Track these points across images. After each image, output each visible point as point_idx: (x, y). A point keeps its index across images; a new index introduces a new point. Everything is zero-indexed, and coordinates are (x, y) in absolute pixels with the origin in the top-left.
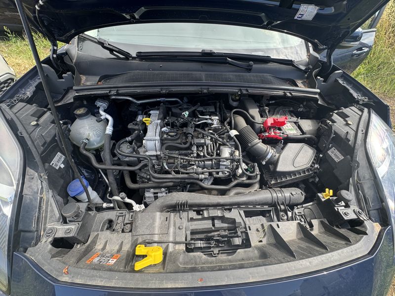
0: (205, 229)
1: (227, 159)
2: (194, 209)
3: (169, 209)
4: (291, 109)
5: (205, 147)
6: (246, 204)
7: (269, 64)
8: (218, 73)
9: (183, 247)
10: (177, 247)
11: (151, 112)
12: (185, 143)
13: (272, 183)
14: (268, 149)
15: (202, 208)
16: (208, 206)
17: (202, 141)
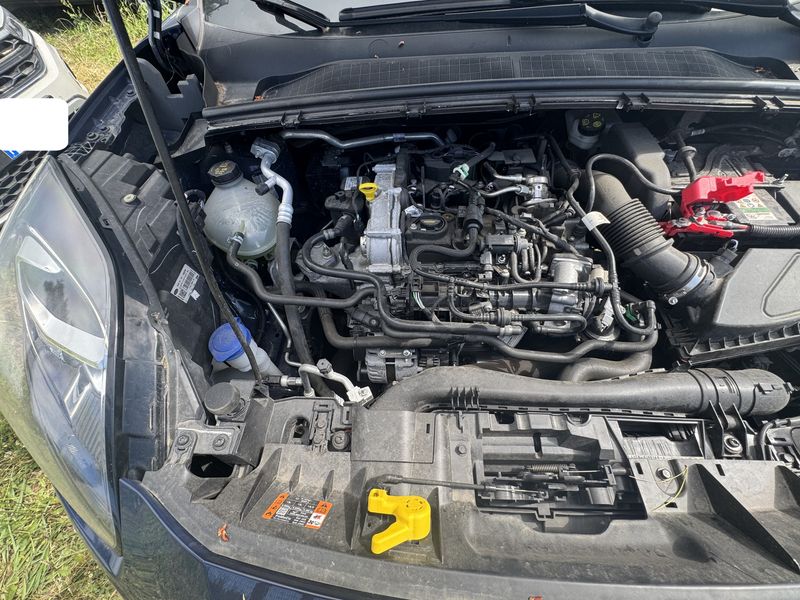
0: (517, 455)
1: (572, 289)
2: (489, 407)
3: (432, 403)
4: (756, 151)
5: (515, 256)
6: (627, 405)
9: (469, 497)
10: (456, 495)
11: (377, 168)
12: (462, 245)
13: (692, 354)
15: (510, 408)
16: (526, 404)
17: (509, 241)
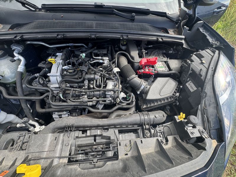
0: (88, 144)
1: (110, 90)
2: (80, 129)
3: (61, 129)
4: (164, 52)
5: (95, 81)
6: (121, 125)
7: (149, 16)
8: (106, 22)
9: (66, 160)
10: (62, 161)
11: (58, 54)
12: (80, 78)
13: (144, 107)
14: (142, 82)
15: (86, 129)
16: (91, 127)
17: (92, 76)
